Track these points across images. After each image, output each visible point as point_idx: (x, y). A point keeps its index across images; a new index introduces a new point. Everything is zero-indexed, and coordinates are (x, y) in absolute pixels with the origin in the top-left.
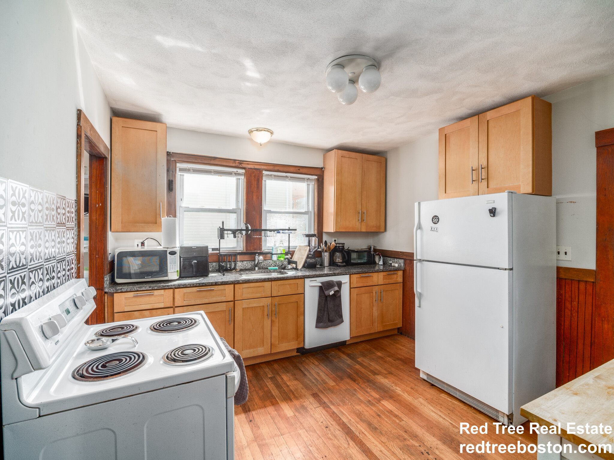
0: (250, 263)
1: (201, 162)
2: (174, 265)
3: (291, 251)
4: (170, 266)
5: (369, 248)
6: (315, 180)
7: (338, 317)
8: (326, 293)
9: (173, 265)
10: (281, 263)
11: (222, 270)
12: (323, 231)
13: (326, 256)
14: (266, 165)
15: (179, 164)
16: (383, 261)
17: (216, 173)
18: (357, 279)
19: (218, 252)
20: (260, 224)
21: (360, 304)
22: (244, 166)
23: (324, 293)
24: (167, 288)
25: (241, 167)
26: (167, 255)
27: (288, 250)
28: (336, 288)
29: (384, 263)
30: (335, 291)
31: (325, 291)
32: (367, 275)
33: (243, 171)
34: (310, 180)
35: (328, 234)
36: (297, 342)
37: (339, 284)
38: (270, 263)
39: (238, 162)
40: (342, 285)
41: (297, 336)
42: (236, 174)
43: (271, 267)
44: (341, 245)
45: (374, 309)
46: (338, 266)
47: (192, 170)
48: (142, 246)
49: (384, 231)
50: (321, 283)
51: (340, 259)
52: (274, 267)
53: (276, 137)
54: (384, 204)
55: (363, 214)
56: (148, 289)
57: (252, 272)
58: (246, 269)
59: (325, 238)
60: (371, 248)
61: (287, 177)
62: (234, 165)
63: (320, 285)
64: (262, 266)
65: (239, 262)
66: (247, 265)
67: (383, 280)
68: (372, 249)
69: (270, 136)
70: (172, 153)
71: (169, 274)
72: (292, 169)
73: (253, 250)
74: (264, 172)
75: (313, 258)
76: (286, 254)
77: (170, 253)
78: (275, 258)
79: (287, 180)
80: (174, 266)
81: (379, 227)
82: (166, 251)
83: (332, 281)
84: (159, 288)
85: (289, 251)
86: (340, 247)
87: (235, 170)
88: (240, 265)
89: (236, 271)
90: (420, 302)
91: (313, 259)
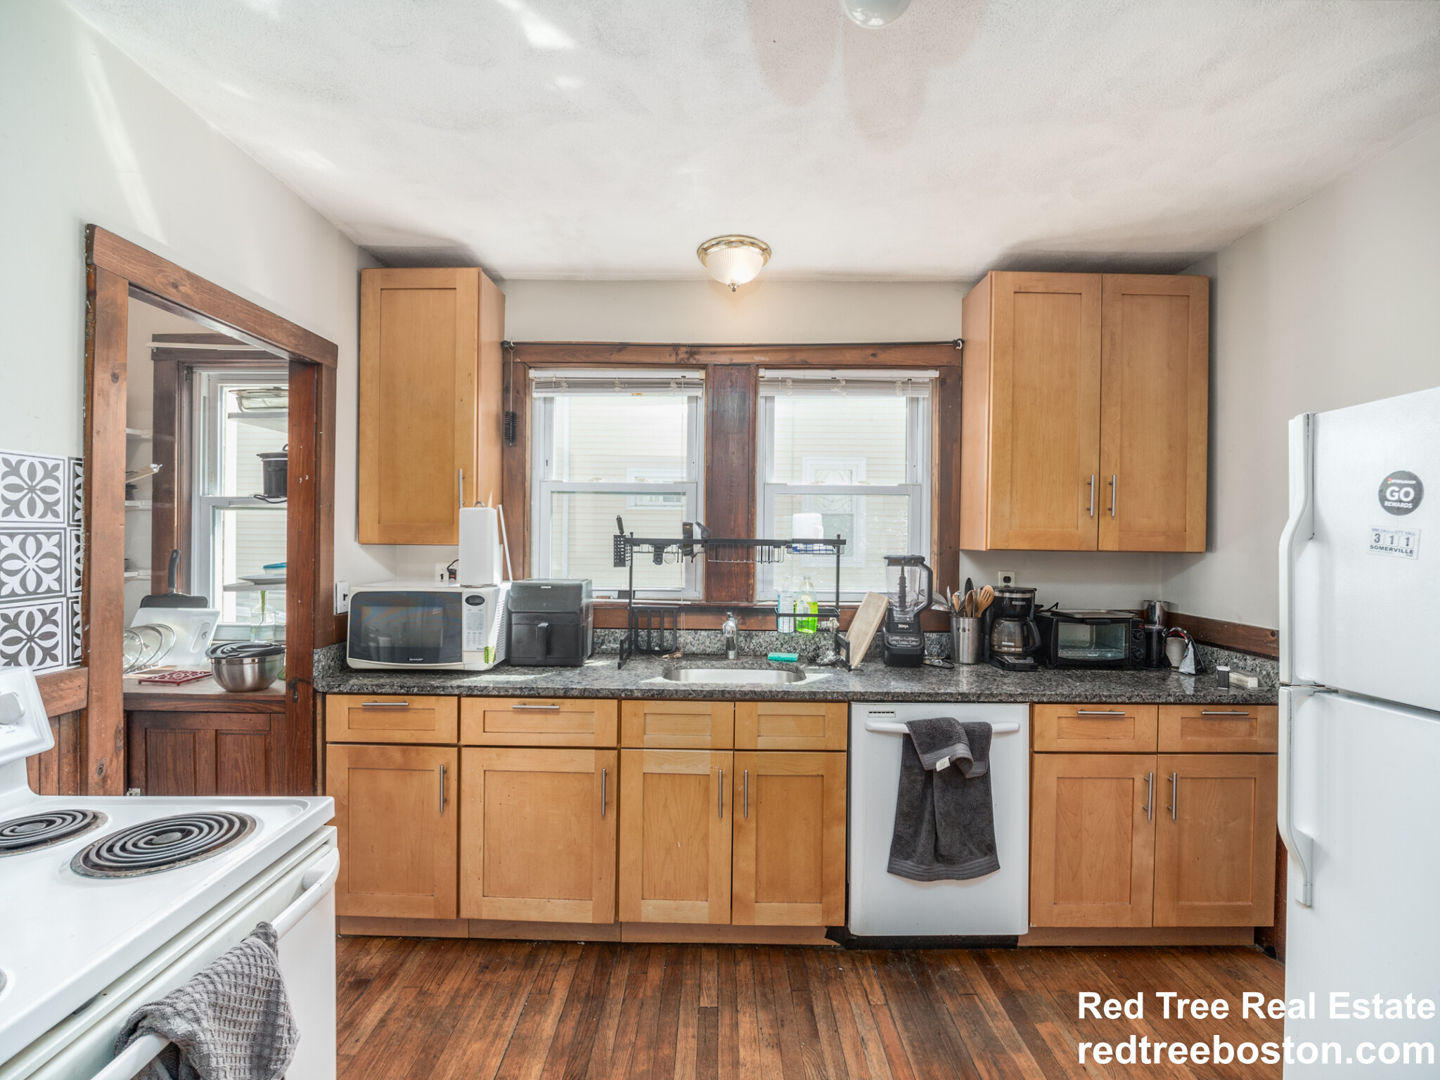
0: (716, 636)
1: (587, 360)
2: (478, 632)
3: (843, 607)
4: (469, 633)
5: (1146, 608)
6: (934, 382)
7: (975, 851)
8: (926, 759)
9: (475, 633)
10: (813, 642)
11: (631, 651)
12: (961, 548)
13: (966, 629)
14: (767, 351)
15: (534, 371)
16: (1197, 662)
17: (626, 385)
18: (1063, 721)
19: (628, 601)
20: (748, 524)
21: (1076, 815)
22: (703, 359)
23: (919, 760)
24: (442, 693)
25: (694, 362)
26: (461, 606)
27: (834, 604)
28: (961, 750)
29: (1202, 669)
30: (955, 758)
31: (924, 753)
32: (1105, 710)
33: (700, 375)
34: (912, 383)
35: (975, 555)
36: (819, 905)
37: (980, 738)
38: (777, 639)
39: (684, 349)
40: (995, 742)
41: (822, 887)
42: (681, 384)
43: (780, 651)
44: (1018, 596)
45: (1139, 840)
46: (1004, 666)
47: (564, 385)
48: (450, 578)
49: (1203, 548)
50: (910, 724)
51: (1013, 644)
52: (789, 652)
53: (783, 261)
54: (1202, 448)
55: (1109, 486)
56: (398, 692)
57: (715, 663)
58: (705, 654)
59: (967, 569)
60: (1152, 608)
61: (834, 381)
62: (673, 360)
63: (905, 729)
64: (752, 647)
65: (682, 632)
66: (707, 643)
67: (1183, 734)
68: (1158, 612)
69: (761, 259)
70: (513, 343)
71: (465, 656)
72: (850, 357)
73: (728, 598)
74: (762, 372)
75: (911, 634)
76: (824, 614)
77: (467, 600)
78: (785, 626)
79: (835, 390)
80: (477, 635)
81: (1182, 534)
82: (460, 594)
83: (950, 722)
84: (423, 692)
85: (837, 607)
86: (1013, 603)
87: (677, 374)
88: (688, 641)
89: (673, 658)
90: (1309, 885)
91: (910, 639)
